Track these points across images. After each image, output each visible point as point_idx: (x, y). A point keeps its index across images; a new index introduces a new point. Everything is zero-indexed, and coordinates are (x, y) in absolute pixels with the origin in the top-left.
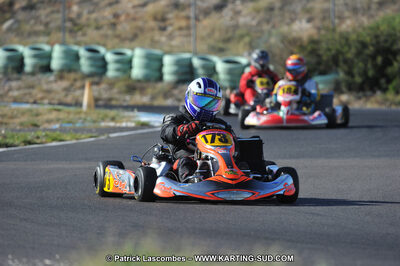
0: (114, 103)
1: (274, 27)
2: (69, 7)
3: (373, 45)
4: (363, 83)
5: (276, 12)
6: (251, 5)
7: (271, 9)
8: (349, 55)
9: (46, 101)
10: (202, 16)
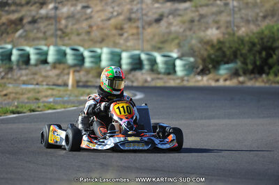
0: (89, 84)
1: (194, 33)
2: (59, 22)
3: (259, 44)
4: (254, 69)
5: (196, 23)
6: (179, 19)
7: (192, 21)
8: (244, 51)
9: (45, 83)
10: (146, 27)
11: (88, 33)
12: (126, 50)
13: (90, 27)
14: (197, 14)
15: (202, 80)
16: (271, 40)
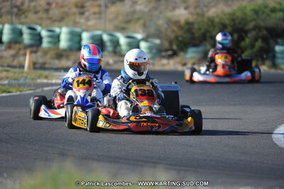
1: (161, 13)
3: (231, 26)
5: (163, 2)
11: (47, 11)
13: (49, 4)
15: (168, 64)
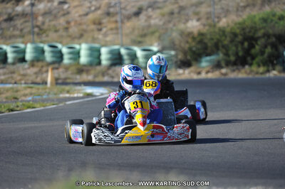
0: (68, 81)
1: (174, 25)
2: (36, 18)
3: (241, 35)
4: (236, 60)
5: (176, 15)
6: (158, 11)
7: (172, 13)
8: (226, 43)
9: (23, 82)
10: (125, 21)
11: (67, 29)
12: (105, 46)
13: (68, 22)
14: (176, 6)
15: (184, 73)
16: (253, 31)
